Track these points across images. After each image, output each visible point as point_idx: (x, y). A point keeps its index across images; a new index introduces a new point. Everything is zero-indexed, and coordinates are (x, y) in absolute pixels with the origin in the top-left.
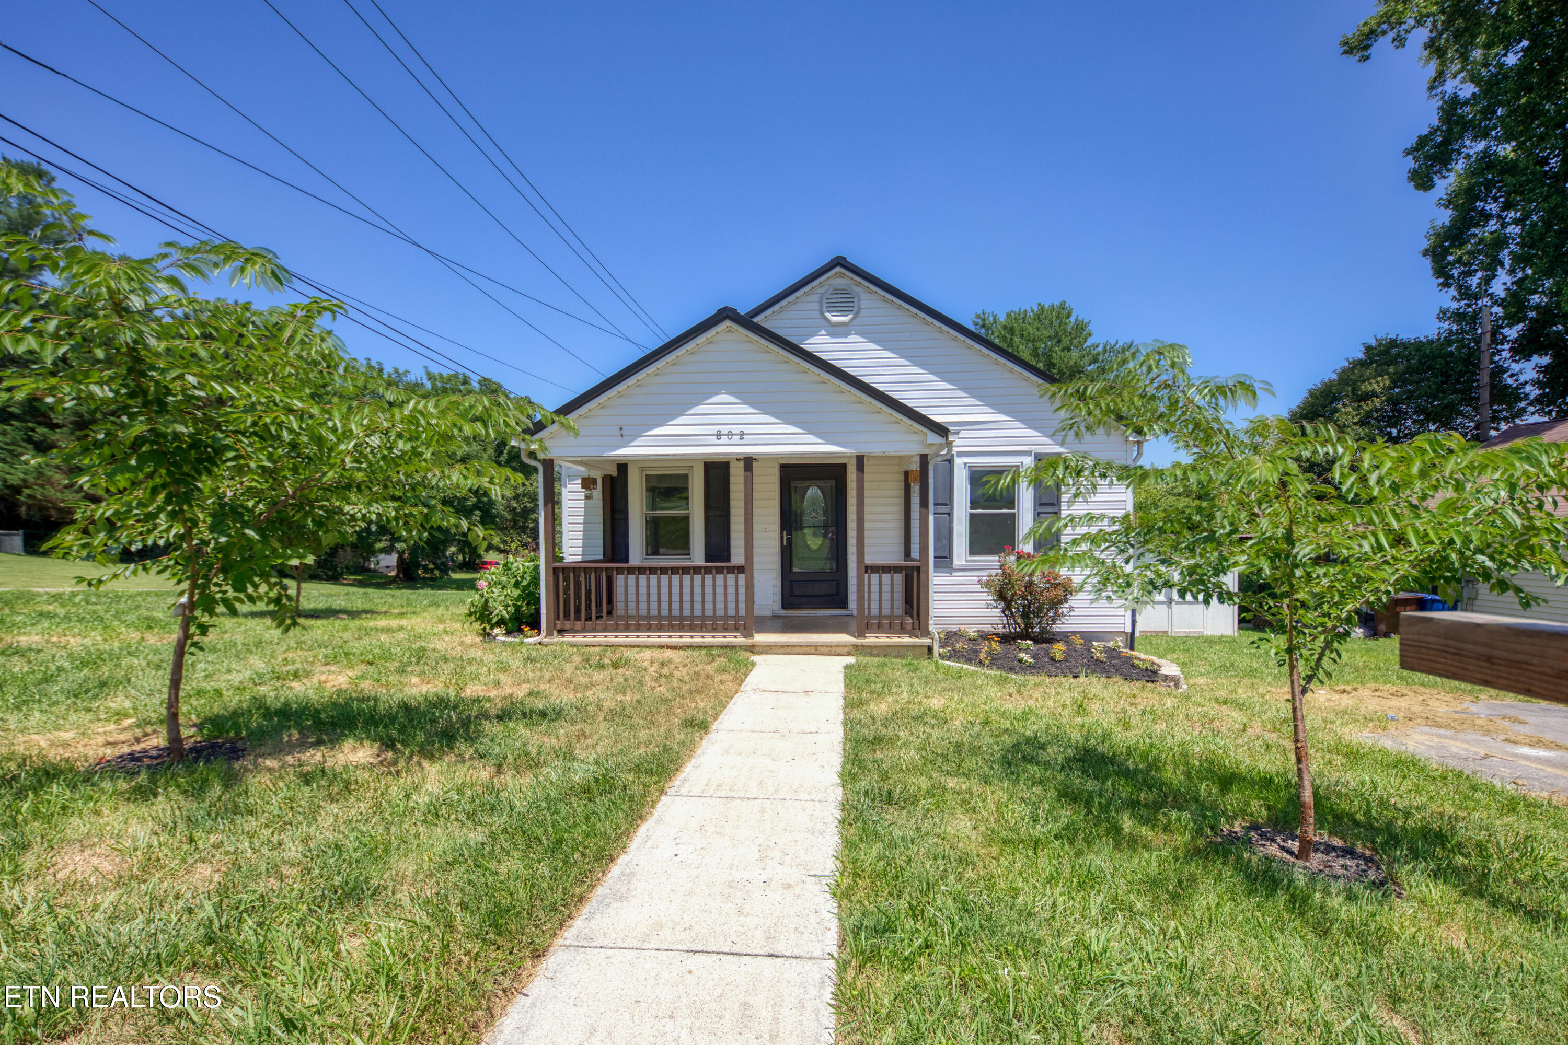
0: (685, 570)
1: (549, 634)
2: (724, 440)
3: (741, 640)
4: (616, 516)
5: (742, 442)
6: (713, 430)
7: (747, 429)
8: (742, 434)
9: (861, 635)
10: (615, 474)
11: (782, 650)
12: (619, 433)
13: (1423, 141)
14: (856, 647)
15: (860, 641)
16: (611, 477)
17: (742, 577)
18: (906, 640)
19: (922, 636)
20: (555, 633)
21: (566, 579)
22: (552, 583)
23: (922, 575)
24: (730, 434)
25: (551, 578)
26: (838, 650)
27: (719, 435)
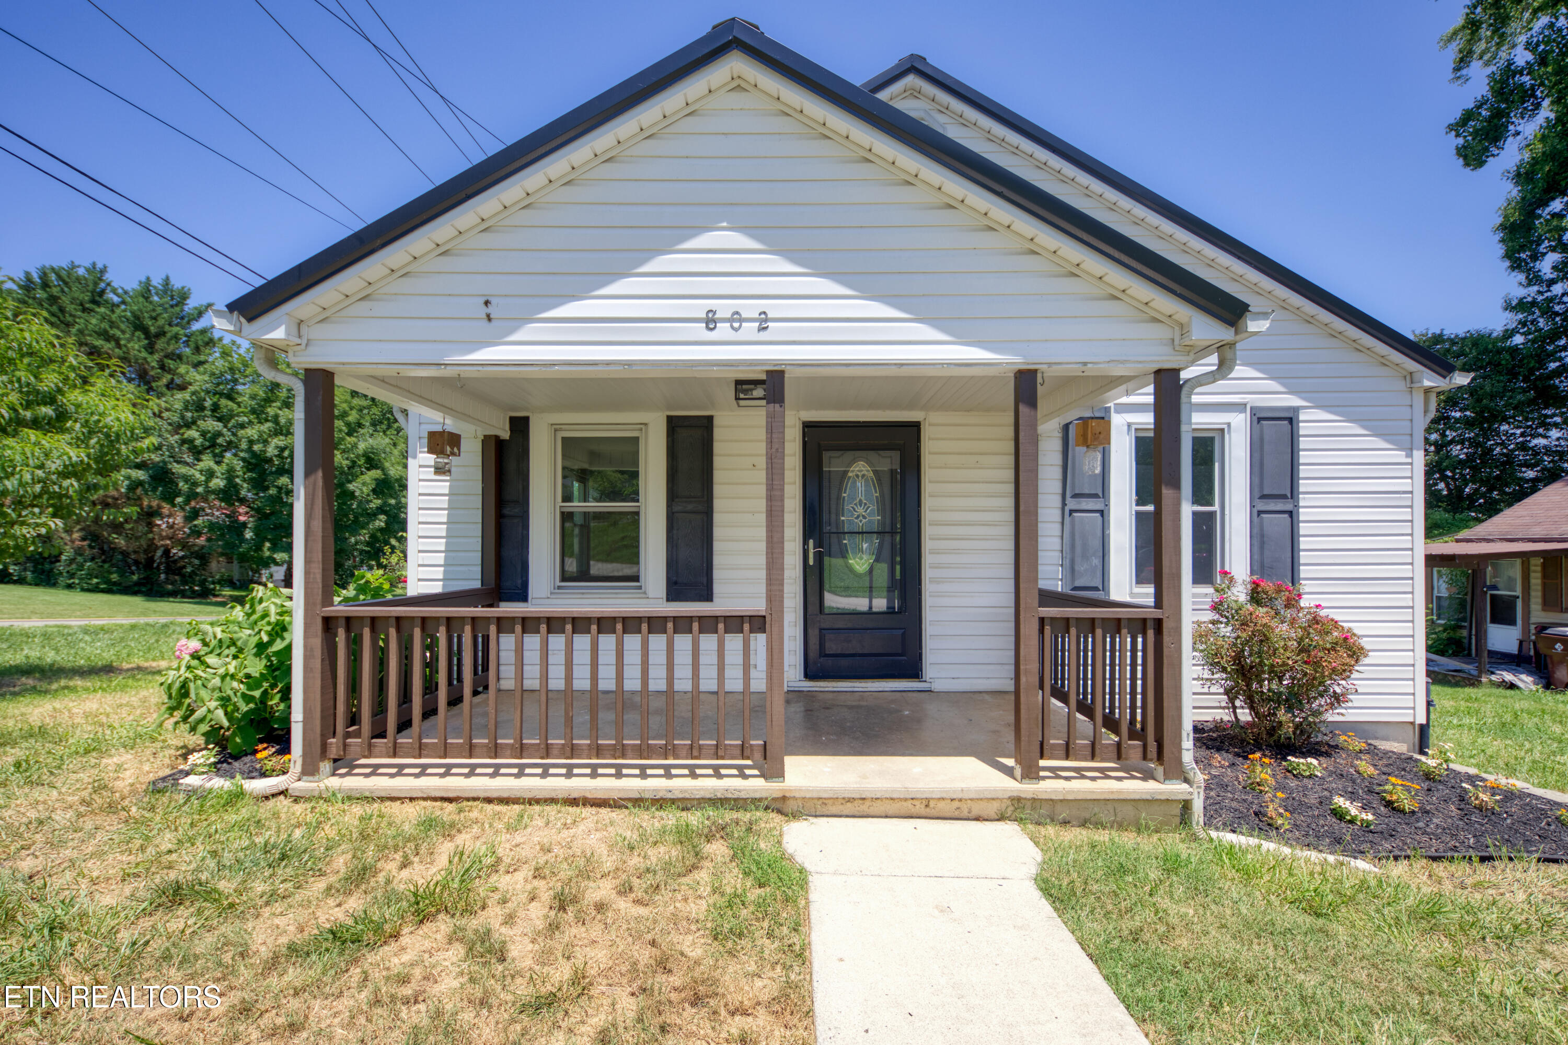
0: (631, 624)
1: (309, 770)
2: (723, 330)
3: (755, 785)
4: (506, 511)
5: (763, 336)
6: (699, 308)
7: (775, 308)
8: (763, 321)
9: (1031, 773)
10: (505, 435)
11: (849, 808)
12: (483, 310)
13: (1468, 116)
14: (1017, 801)
15: (1028, 788)
16: (499, 442)
17: (759, 641)
18: (1135, 787)
19: (1168, 777)
20: (326, 766)
21: (355, 645)
22: (318, 653)
23: (1167, 639)
24: (736, 319)
25: (317, 642)
26: (977, 809)
27: (711, 321)
